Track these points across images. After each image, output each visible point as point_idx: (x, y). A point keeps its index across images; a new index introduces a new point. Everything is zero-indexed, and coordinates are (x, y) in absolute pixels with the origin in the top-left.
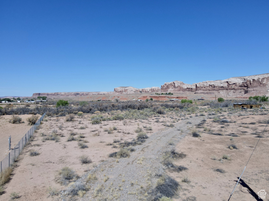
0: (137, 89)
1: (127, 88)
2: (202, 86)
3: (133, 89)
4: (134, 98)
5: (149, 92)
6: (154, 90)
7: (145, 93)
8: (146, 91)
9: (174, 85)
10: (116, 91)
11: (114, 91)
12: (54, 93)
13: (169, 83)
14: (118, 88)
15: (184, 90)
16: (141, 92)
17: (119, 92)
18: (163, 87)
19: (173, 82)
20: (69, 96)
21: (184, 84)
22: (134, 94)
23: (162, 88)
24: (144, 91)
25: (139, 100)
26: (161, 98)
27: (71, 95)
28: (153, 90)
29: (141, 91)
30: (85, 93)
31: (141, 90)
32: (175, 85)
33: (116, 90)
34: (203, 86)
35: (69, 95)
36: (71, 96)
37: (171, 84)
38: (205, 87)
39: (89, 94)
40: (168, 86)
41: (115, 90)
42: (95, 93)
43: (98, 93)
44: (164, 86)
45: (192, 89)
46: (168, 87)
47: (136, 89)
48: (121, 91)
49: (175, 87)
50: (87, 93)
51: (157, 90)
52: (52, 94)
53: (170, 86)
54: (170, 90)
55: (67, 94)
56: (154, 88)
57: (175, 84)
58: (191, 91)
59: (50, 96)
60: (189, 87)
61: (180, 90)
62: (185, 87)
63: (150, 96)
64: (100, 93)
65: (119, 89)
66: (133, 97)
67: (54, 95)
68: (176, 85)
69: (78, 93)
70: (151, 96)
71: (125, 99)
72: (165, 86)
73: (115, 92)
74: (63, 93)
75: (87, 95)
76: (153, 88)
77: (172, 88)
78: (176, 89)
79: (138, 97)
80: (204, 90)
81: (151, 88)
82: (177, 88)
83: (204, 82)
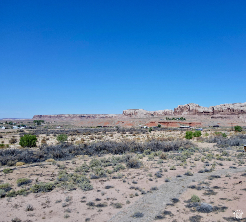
0: (149, 112)
1: (137, 111)
2: (220, 109)
3: (144, 112)
4: (140, 124)
5: (162, 115)
6: (167, 113)
7: (157, 116)
8: (159, 114)
9: (188, 108)
11: (123, 114)
12: (56, 115)
13: (184, 106)
14: (127, 111)
15: (200, 114)
16: (152, 115)
17: (128, 115)
18: (177, 110)
19: (188, 105)
20: (74, 119)
21: (200, 107)
22: (145, 118)
23: (176, 111)
24: (157, 114)
25: (144, 127)
26: (171, 124)
27: (76, 118)
28: (165, 113)
29: (152, 114)
30: (91, 115)
31: (152, 112)
32: (189, 108)
33: (125, 113)
34: (221, 110)
35: (73, 118)
36: (76, 119)
37: (185, 107)
38: (223, 111)
39: (97, 116)
40: (181, 109)
41: (123, 112)
42: (102, 115)
43: (106, 115)
44: (177, 109)
45: (208, 112)
46: (182, 110)
47: (147, 112)
48: (130, 114)
49: (189, 110)
50: (93, 116)
51: (170, 113)
52: (54, 117)
53: (184, 109)
54: (185, 114)
55: (72, 117)
56: (167, 111)
57: (190, 107)
58: (208, 115)
59: (53, 118)
60: (206, 110)
61: (195, 114)
62: (201, 110)
63: (158, 121)
64: (108, 116)
65: (129, 112)
66: (140, 123)
67: (57, 117)
68: (191, 108)
69: (84, 115)
70: (161, 121)
71: (130, 124)
72: (178, 109)
73: (123, 115)
74: (67, 116)
75: (94, 117)
77: (187, 111)
78: (191, 113)
79: (145, 122)
80: (222, 114)
81: (163, 111)
82: (192, 111)
83: (222, 104)
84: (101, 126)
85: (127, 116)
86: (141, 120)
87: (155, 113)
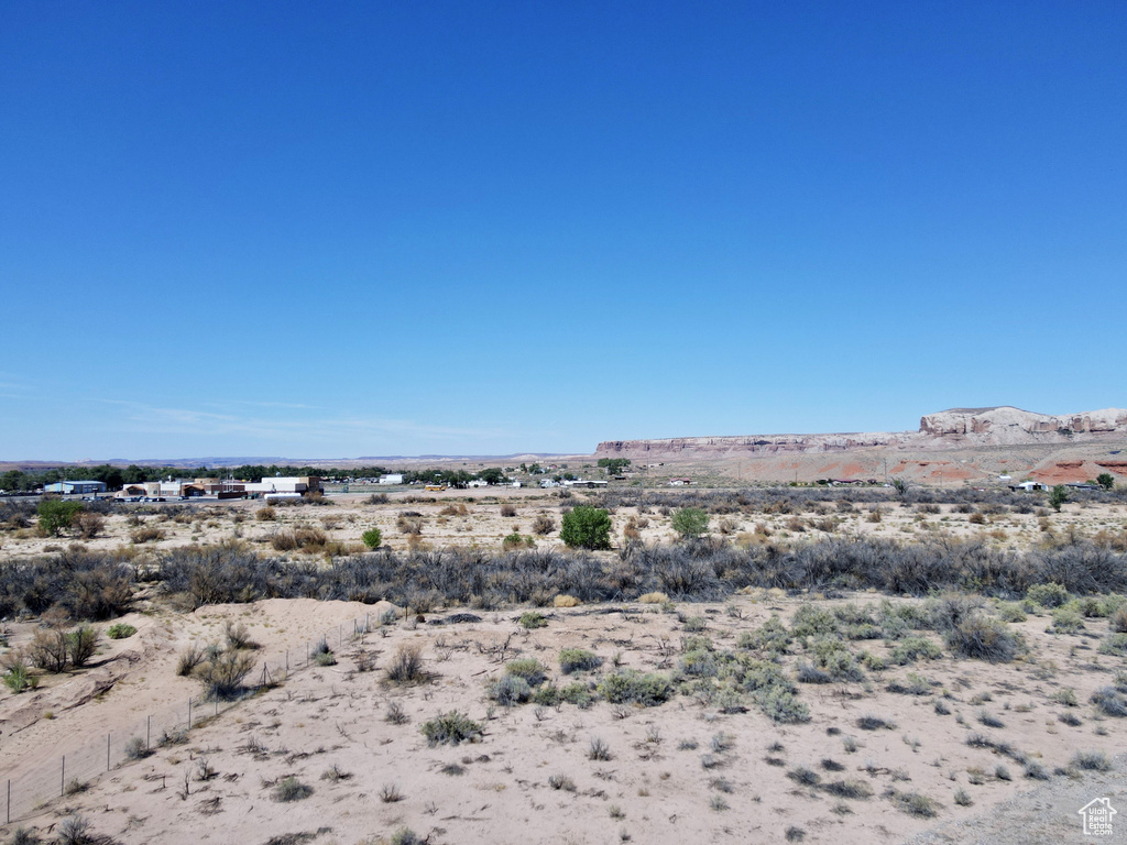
0: (1045, 419)
1: (985, 416)
3: (1020, 421)
4: (1005, 473)
5: (1117, 430)
7: (1089, 437)
8: (1097, 426)
10: (932, 430)
11: (921, 430)
12: (668, 441)
14: (940, 416)
16: (1065, 431)
17: (943, 434)
20: (728, 454)
22: (1028, 446)
24: (1087, 428)
25: (1027, 485)
27: (735, 449)
29: (1064, 426)
30: (791, 439)
31: (1065, 420)
33: (930, 425)
35: (725, 449)
36: (735, 454)
39: (811, 442)
41: (923, 423)
42: (834, 438)
43: (847, 437)
47: (1037, 417)
48: (955, 432)
50: (799, 440)
52: (661, 446)
55: (719, 445)
59: (657, 451)
63: (1099, 459)
64: (858, 439)
65: (947, 421)
66: (1003, 467)
67: (670, 447)
69: (765, 439)
70: (1111, 458)
71: (958, 474)
73: (923, 433)
74: (702, 442)
75: (801, 447)
79: (1031, 464)
84: (830, 481)
85: (938, 440)
86: (1007, 453)
87: (1078, 420)
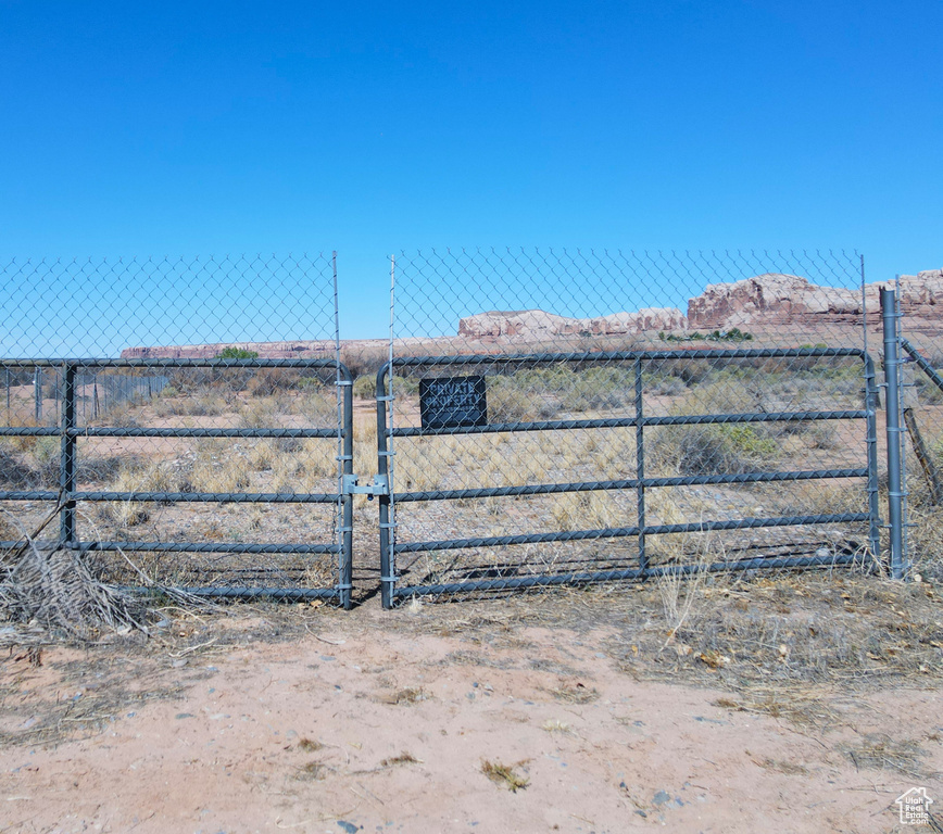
0: (569, 323)
1: (516, 319)
2: (915, 296)
3: (548, 323)
5: (629, 332)
6: (653, 322)
9: (755, 295)
10: (472, 333)
11: (460, 332)
13: (733, 288)
14: (476, 318)
15: (816, 318)
16: (585, 333)
17: (481, 336)
18: (701, 305)
19: (754, 283)
21: (811, 289)
23: (694, 313)
24: (604, 331)
27: (272, 355)
28: (644, 324)
29: (585, 329)
31: (586, 324)
32: (760, 295)
33: (468, 328)
34: (924, 295)
37: (741, 293)
38: (936, 301)
39: (350, 347)
40: (723, 302)
41: (462, 325)
42: (372, 344)
44: (703, 300)
45: (856, 312)
46: (723, 307)
48: (491, 334)
49: (761, 304)
51: (668, 324)
53: (737, 303)
54: (739, 319)
56: (652, 315)
57: (764, 290)
58: (854, 322)
60: (845, 300)
61: (789, 321)
62: (818, 302)
65: (484, 323)
67: (203, 353)
68: (768, 296)
69: (302, 345)
72: (708, 302)
73: (462, 335)
76: (648, 313)
77: (747, 311)
78: (771, 315)
80: (928, 317)
81: (635, 316)
82: (772, 308)
83: (928, 272)
85: (476, 341)
87: (596, 324)
